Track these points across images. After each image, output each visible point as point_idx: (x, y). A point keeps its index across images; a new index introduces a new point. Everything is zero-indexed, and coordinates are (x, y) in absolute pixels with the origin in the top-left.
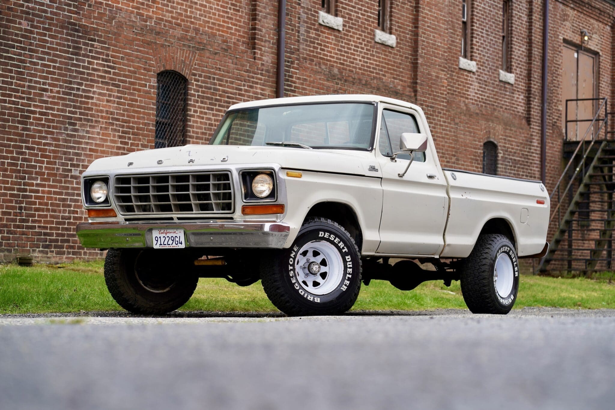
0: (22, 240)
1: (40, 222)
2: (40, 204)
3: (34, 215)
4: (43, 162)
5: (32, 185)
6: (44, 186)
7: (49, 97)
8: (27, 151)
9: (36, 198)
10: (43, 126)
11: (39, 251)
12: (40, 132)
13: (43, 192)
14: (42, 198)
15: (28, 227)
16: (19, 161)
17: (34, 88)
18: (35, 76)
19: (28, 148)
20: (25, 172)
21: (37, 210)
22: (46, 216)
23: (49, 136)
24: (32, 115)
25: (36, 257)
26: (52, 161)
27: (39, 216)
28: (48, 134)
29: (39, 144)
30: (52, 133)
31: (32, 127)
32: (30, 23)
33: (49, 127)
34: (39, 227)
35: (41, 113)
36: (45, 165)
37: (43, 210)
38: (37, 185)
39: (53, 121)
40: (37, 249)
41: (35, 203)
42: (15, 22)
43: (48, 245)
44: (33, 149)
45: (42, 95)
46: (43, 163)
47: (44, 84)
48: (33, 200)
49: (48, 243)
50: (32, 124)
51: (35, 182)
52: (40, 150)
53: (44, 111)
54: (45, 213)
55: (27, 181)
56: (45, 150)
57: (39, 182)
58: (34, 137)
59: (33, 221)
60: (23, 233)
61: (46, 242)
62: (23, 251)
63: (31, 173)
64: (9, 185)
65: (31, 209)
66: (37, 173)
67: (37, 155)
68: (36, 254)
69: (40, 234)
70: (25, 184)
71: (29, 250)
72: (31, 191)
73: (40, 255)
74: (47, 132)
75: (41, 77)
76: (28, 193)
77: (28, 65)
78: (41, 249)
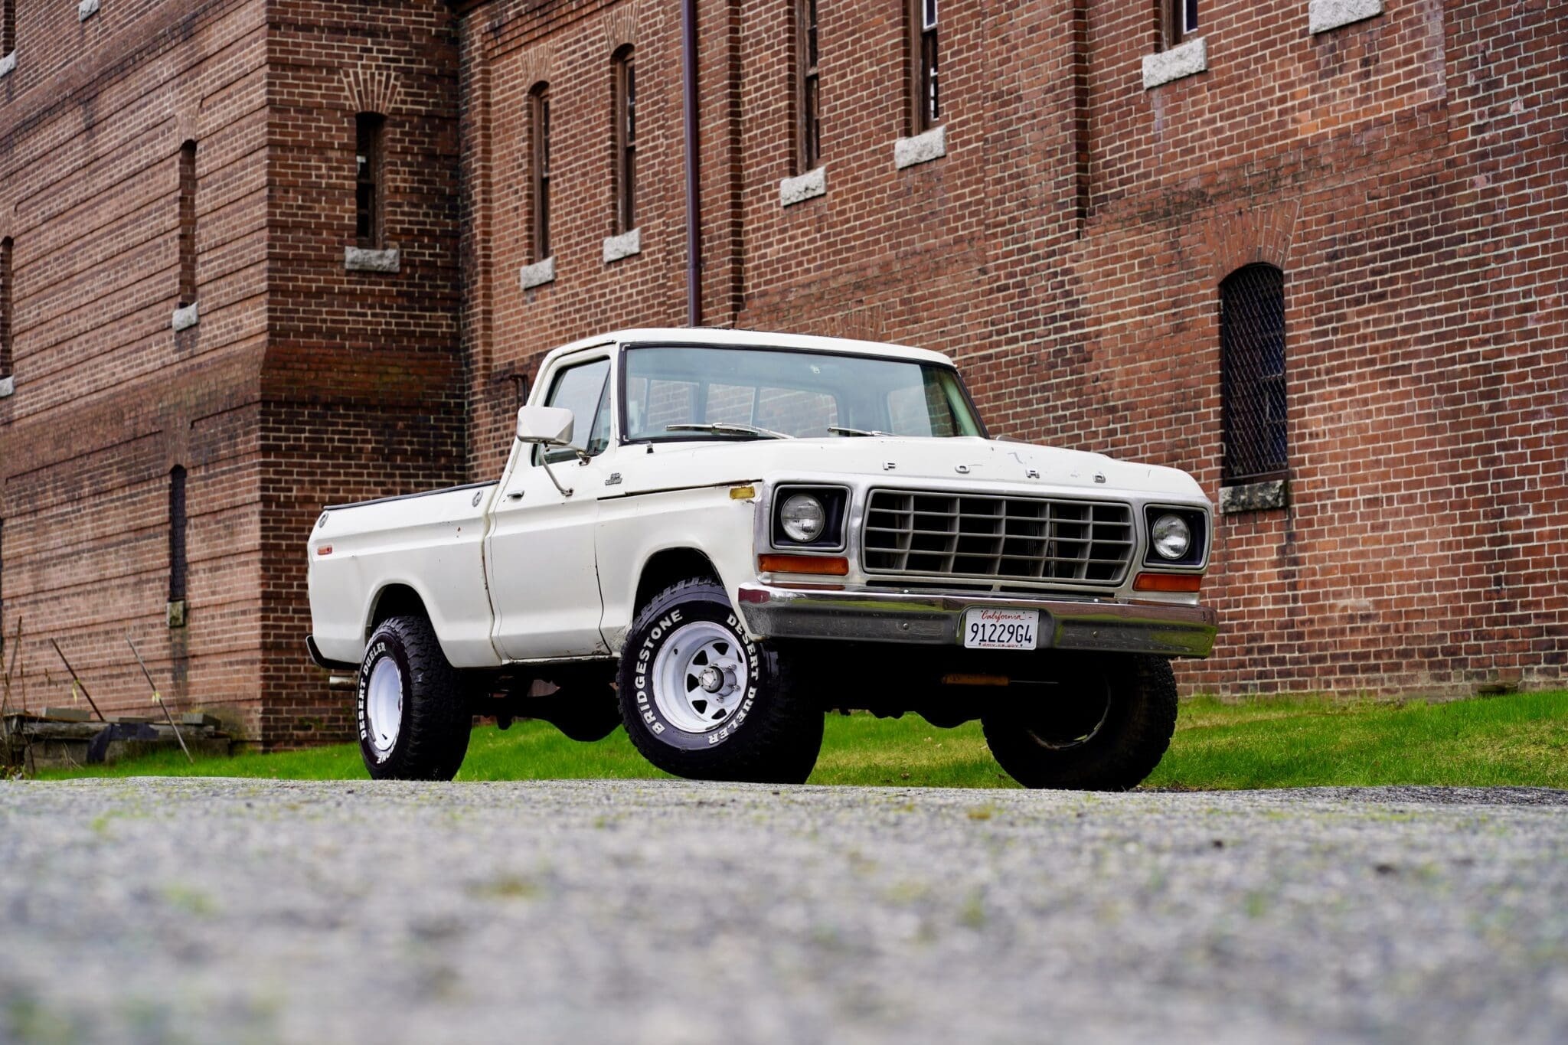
0: (1504, 649)
1: (1537, 604)
2: (1536, 564)
3: (1524, 593)
4: (1533, 470)
5: (1517, 525)
6: (1540, 522)
7: (1538, 320)
8: (1503, 454)
9: (1528, 551)
10: (1530, 388)
11: (1539, 671)
12: (1524, 403)
13: (1541, 536)
14: (1539, 550)
15: (1515, 620)
16: (1488, 479)
17: (1506, 311)
18: (1506, 284)
19: (1503, 447)
20: (1502, 500)
21: (1530, 578)
22: (1550, 590)
23: (1544, 407)
24: (1505, 373)
25: (1533, 685)
26: (1554, 464)
27: (1537, 592)
28: (1542, 404)
29: (1524, 431)
30: (1550, 399)
31: (1507, 399)
32: (1490, 174)
33: (1541, 387)
34: (1537, 616)
35: (1523, 363)
36: (1541, 474)
37: (1542, 577)
38: (1529, 523)
39: (1548, 371)
40: (1536, 667)
41: (1524, 565)
42: (1461, 186)
43: (1558, 654)
44: (1513, 445)
45: (1523, 322)
46: (1537, 473)
47: (1527, 293)
48: (1521, 558)
49: (1556, 650)
50: (1507, 392)
51: (1522, 518)
52: (1527, 444)
53: (1530, 354)
54: (1548, 583)
55: (1506, 518)
56: (1538, 442)
57: (1531, 516)
58: (1512, 419)
59: (1524, 606)
60: (1506, 635)
61: (1553, 648)
62: (1507, 673)
63: (1513, 499)
64: (1474, 536)
65: (1516, 579)
66: (1526, 498)
67: (1522, 457)
68: (1535, 678)
69: (1539, 631)
70: (1504, 527)
71: (1520, 670)
72: (1518, 539)
73: (1542, 679)
74: (1539, 401)
75: (1518, 283)
76: (1510, 546)
77: (1493, 265)
78: (1543, 665)
